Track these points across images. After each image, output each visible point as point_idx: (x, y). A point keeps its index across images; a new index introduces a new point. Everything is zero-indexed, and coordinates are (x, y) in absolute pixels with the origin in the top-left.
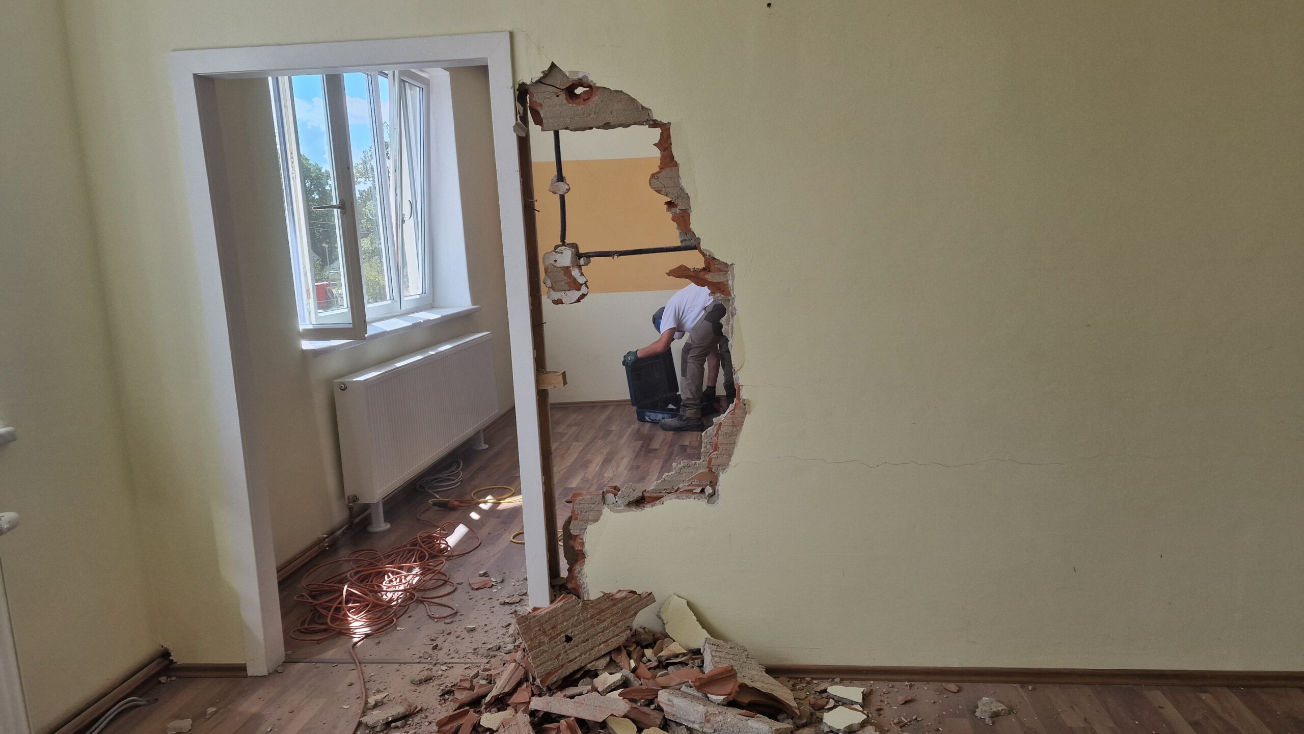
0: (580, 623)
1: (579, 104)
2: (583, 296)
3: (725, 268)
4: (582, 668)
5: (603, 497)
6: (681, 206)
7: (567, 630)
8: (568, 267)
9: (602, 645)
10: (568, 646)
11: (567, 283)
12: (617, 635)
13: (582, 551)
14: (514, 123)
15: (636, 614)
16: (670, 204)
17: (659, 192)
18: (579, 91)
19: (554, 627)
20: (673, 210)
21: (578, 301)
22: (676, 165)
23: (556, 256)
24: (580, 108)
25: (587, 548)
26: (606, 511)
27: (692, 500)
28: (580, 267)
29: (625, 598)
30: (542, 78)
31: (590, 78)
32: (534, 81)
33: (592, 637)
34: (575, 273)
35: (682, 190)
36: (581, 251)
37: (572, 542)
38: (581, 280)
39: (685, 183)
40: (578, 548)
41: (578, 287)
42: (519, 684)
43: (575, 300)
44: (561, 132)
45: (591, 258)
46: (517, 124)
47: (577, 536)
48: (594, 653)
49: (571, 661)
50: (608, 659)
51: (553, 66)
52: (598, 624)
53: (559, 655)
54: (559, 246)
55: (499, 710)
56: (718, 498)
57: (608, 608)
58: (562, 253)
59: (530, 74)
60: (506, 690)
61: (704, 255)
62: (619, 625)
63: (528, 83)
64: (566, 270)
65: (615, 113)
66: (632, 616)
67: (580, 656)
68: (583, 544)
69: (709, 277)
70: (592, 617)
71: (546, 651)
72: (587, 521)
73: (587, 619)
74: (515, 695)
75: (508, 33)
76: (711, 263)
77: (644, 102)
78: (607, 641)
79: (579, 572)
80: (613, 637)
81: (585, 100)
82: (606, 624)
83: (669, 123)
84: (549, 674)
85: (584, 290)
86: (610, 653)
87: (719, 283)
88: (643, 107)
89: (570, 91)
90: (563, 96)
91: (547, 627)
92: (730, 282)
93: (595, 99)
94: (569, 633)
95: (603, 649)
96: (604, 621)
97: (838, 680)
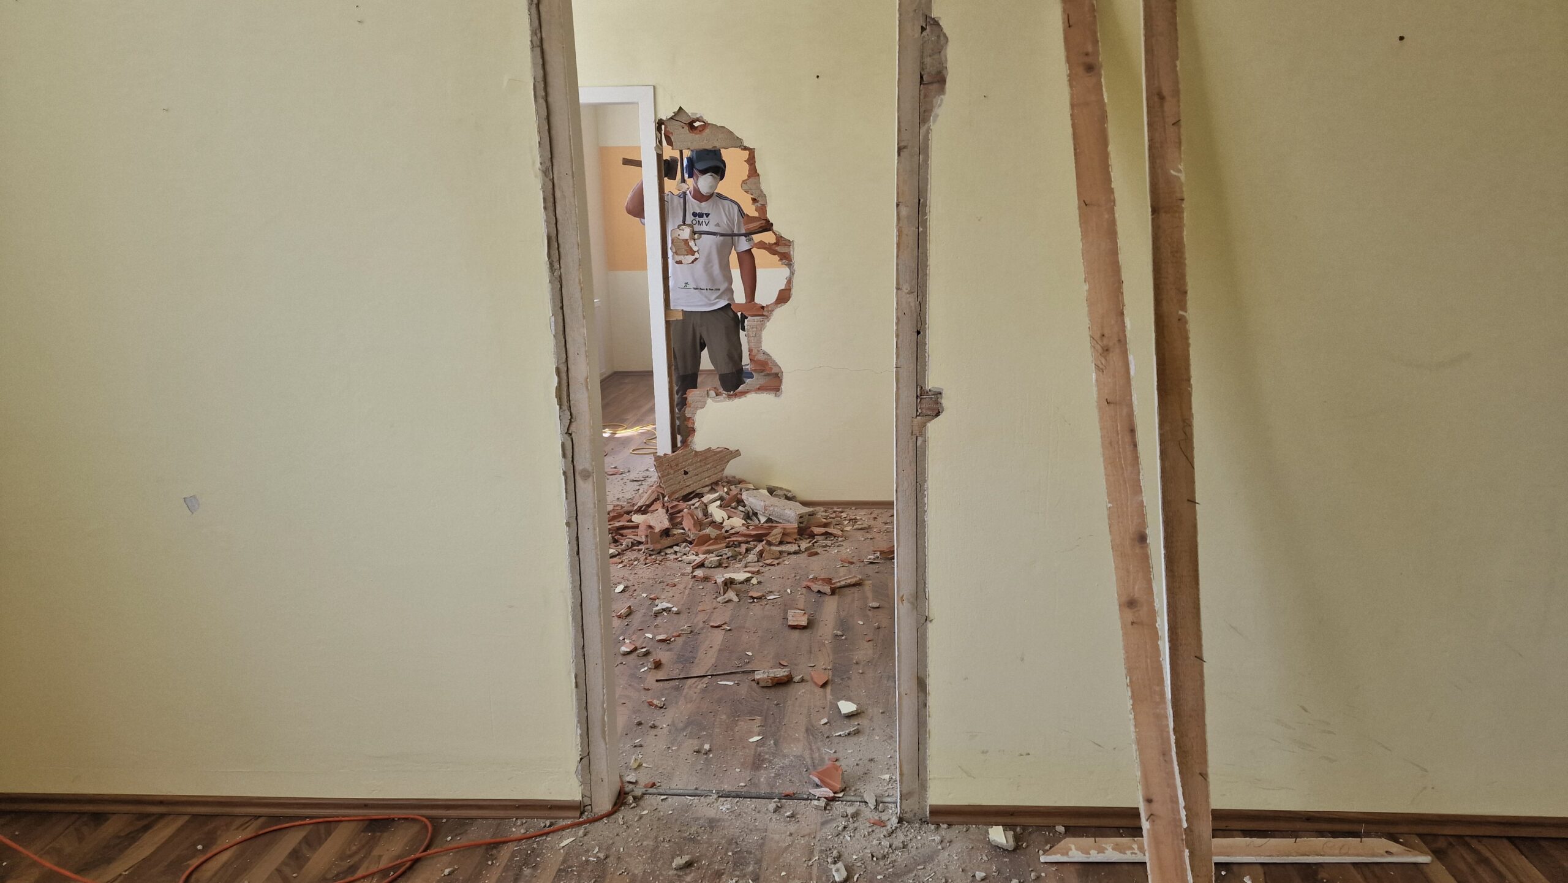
0: (693, 464)
1: (696, 134)
3: (788, 243)
4: (693, 492)
5: (707, 393)
6: (761, 202)
7: (685, 467)
9: (707, 479)
10: (685, 477)
12: (716, 474)
13: (693, 428)
14: (655, 145)
15: (728, 462)
16: (754, 200)
17: (747, 192)
18: (697, 124)
19: (677, 465)
20: (756, 204)
22: (758, 175)
24: (697, 136)
25: (697, 426)
26: (709, 401)
27: (765, 394)
29: (722, 451)
30: (673, 116)
31: (704, 118)
32: (668, 118)
33: (701, 473)
35: (762, 191)
39: (763, 187)
40: (690, 425)
42: (655, 500)
46: (657, 145)
48: (702, 483)
49: (688, 486)
50: (710, 487)
51: (680, 108)
52: (704, 466)
53: (680, 482)
55: (642, 514)
56: (781, 393)
57: (711, 456)
59: (665, 114)
60: (647, 503)
61: (775, 234)
62: (718, 467)
63: (664, 119)
65: (719, 140)
66: (725, 463)
67: (693, 484)
68: (694, 423)
69: (778, 249)
70: (701, 461)
71: (672, 479)
72: (697, 408)
73: (698, 462)
74: (653, 506)
75: (652, 87)
76: (780, 240)
77: (737, 134)
78: (710, 476)
79: (691, 442)
80: (714, 474)
81: (700, 131)
82: (709, 466)
83: (754, 149)
84: (673, 493)
86: (712, 484)
87: (784, 253)
88: (737, 137)
89: (691, 125)
90: (686, 128)
91: (673, 464)
92: (792, 252)
93: (707, 131)
94: (686, 469)
95: (708, 481)
96: (708, 464)
97: (853, 508)
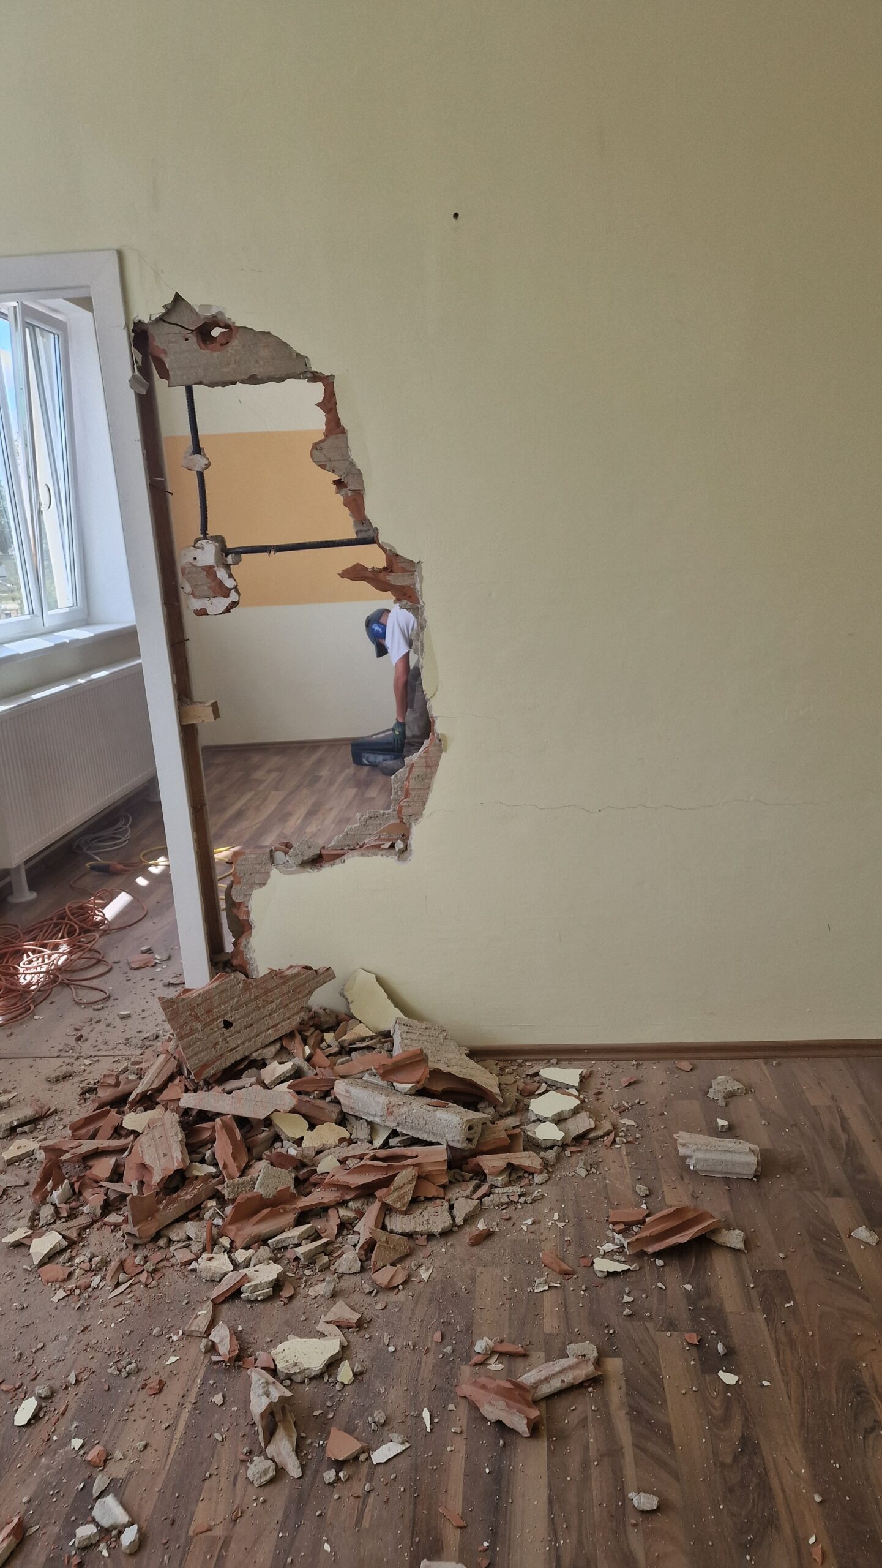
0: (241, 1006)
1: (213, 350)
2: (234, 604)
3: (410, 567)
4: (246, 1058)
5: (271, 856)
6: (352, 486)
7: (225, 1014)
8: (211, 567)
9: (270, 1031)
10: (227, 1032)
11: (210, 588)
12: (289, 1019)
13: (248, 920)
14: (130, 375)
15: (311, 992)
16: (339, 483)
17: (323, 467)
18: (216, 332)
19: (208, 1012)
20: (344, 491)
21: (228, 610)
22: (343, 431)
23: (198, 553)
24: (215, 355)
25: (254, 917)
26: (274, 872)
27: (379, 857)
28: (227, 567)
29: (298, 975)
30: (163, 315)
31: (228, 316)
32: (154, 318)
33: (258, 1021)
34: (221, 574)
35: (352, 464)
36: (229, 546)
37: (235, 911)
38: (229, 583)
39: (355, 455)
40: (242, 917)
41: (225, 592)
42: (171, 1078)
43: (222, 610)
44: (195, 388)
45: (242, 555)
46: (134, 377)
47: (240, 903)
48: (260, 1041)
49: (231, 1050)
50: (278, 1046)
51: (178, 298)
52: (264, 1006)
53: (217, 1044)
54: (200, 539)
55: (146, 1109)
56: (410, 854)
57: (276, 987)
58: (203, 549)
59: (147, 310)
60: (155, 1086)
61: (384, 550)
62: (290, 1006)
63: (146, 321)
64: (209, 570)
65: (261, 363)
66: (306, 996)
67: (243, 1043)
68: (248, 913)
69: (391, 578)
70: (256, 998)
71: (200, 1040)
72: (252, 886)
73: (251, 1001)
74: (165, 1092)
75: (115, 253)
76: (394, 561)
77: (298, 347)
78: (276, 1025)
79: (245, 946)
80: (284, 1020)
81: (222, 345)
82: (274, 1005)
83: (333, 376)
84: (205, 1066)
85: (234, 596)
86: (280, 1039)
87: (403, 587)
88: (298, 354)
89: (203, 332)
90: (193, 339)
91: (201, 1011)
92: (418, 586)
93: (235, 343)
94: (227, 1018)
95: (272, 1034)
96: (272, 1002)
97: (554, 1061)
